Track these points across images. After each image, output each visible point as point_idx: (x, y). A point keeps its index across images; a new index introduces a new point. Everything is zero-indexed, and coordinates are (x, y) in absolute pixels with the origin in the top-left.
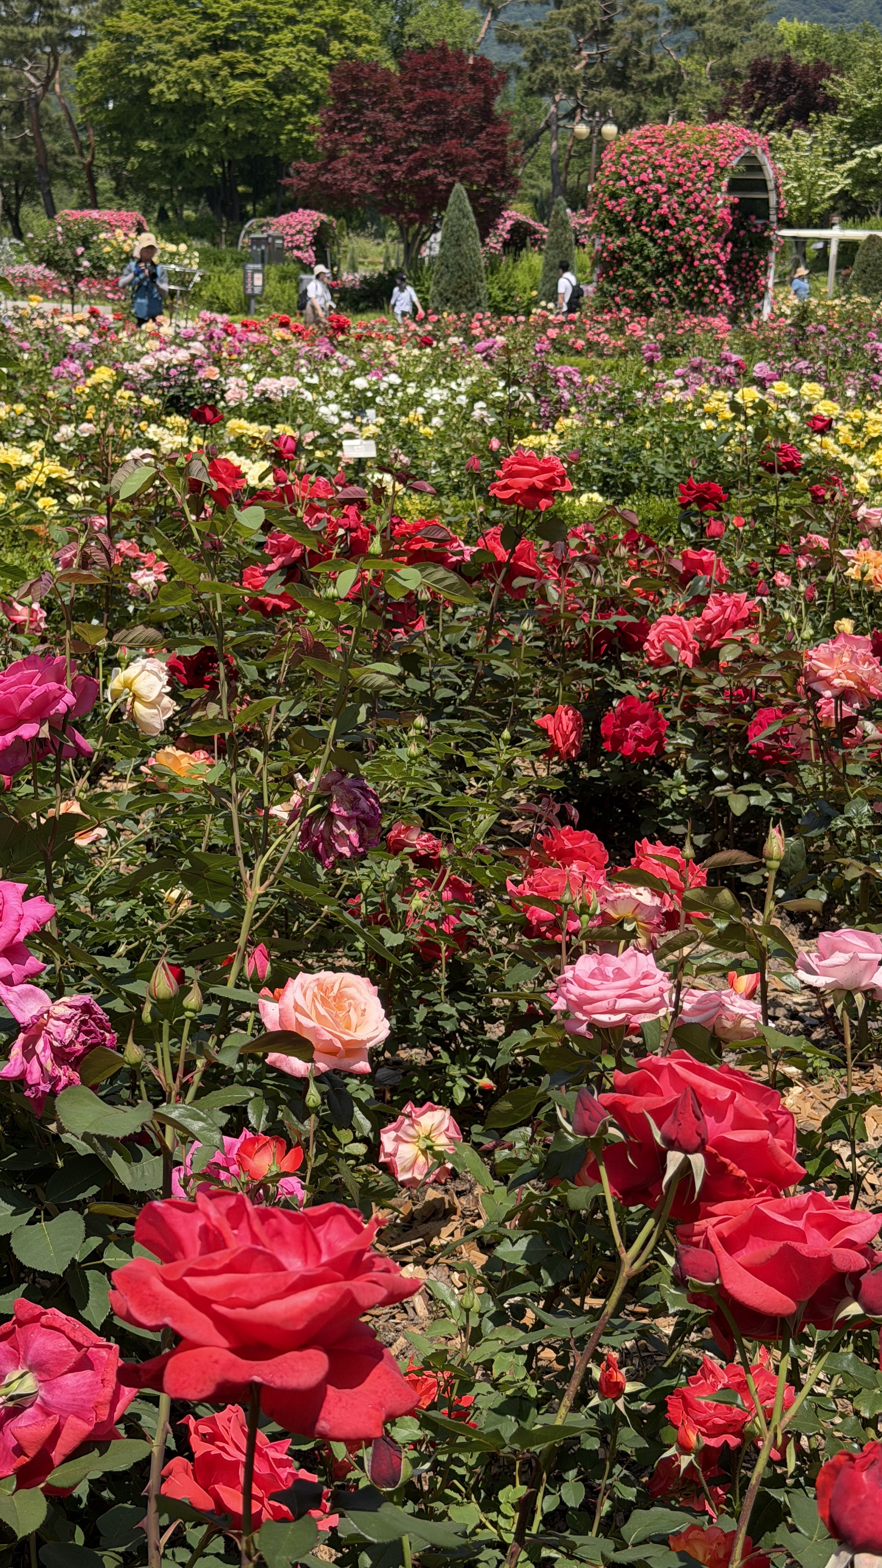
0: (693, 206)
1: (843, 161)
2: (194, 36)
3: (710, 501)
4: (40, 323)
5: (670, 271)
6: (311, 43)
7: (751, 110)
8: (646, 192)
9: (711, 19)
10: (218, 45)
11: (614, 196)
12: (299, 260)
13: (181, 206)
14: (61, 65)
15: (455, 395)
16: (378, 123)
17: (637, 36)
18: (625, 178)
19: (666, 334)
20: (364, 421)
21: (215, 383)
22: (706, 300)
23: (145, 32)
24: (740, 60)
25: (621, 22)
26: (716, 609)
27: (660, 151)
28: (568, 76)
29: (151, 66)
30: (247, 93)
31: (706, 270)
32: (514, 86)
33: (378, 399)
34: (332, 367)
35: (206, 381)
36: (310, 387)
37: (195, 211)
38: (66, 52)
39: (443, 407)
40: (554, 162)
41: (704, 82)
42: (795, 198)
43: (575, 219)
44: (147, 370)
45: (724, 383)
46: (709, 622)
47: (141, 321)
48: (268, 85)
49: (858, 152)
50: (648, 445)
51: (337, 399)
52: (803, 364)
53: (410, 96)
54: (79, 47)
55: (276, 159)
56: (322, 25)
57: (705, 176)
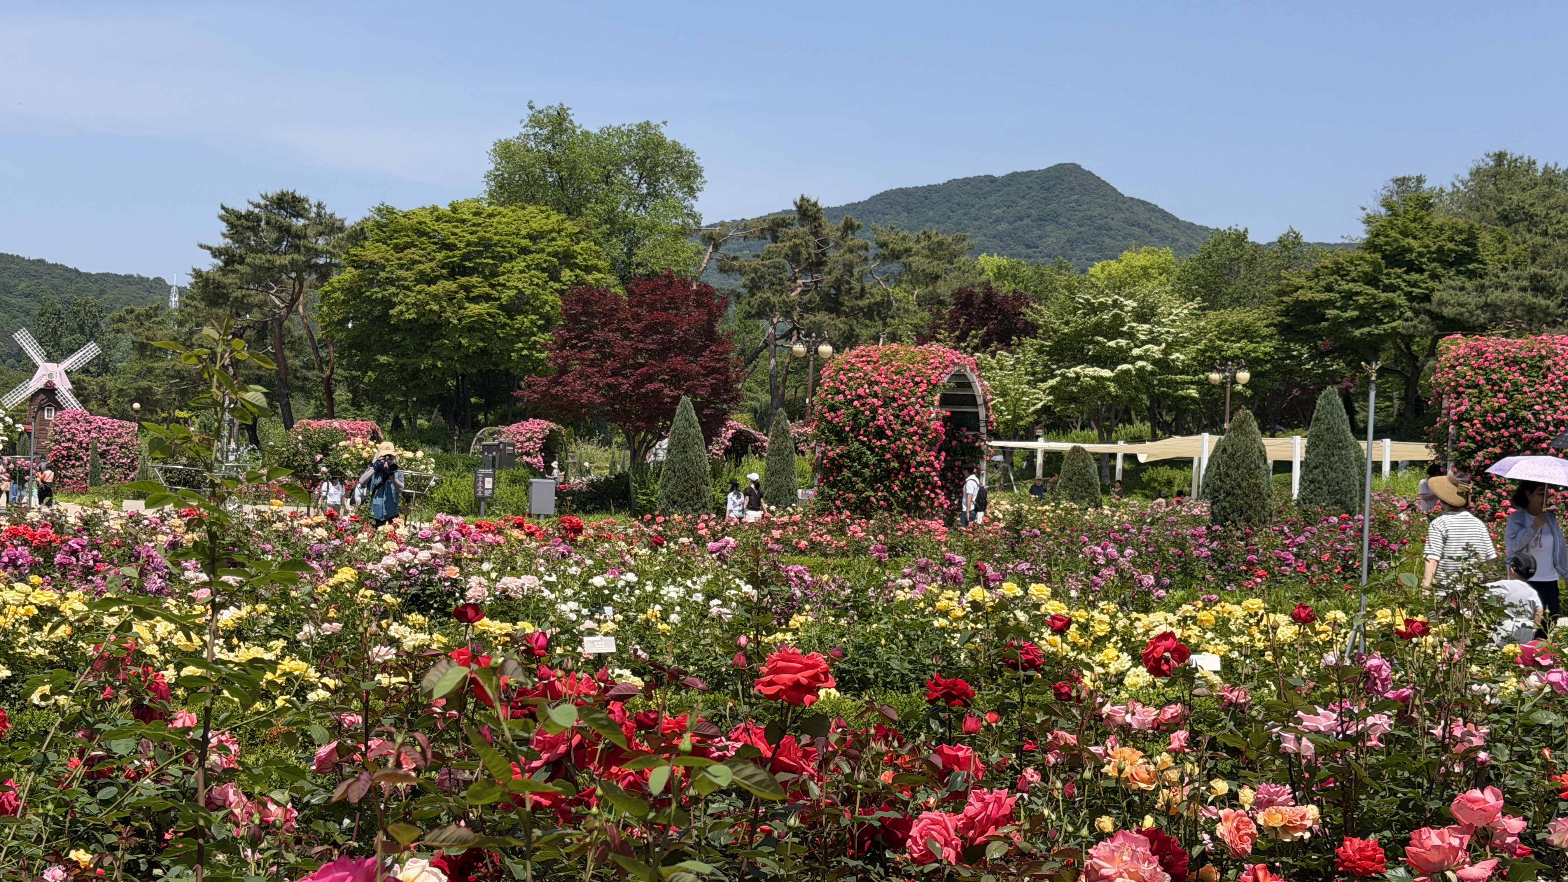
0: (907, 418)
1: (1044, 380)
2: (433, 264)
3: (958, 697)
4: (279, 525)
5: (888, 477)
6: (543, 270)
7: (957, 333)
8: (863, 405)
9: (917, 254)
10: (455, 271)
11: (833, 408)
12: (528, 465)
13: (415, 415)
14: (305, 289)
15: (690, 592)
16: (607, 342)
17: (849, 268)
18: (843, 392)
19: (886, 535)
20: (602, 617)
21: (454, 582)
22: (922, 504)
23: (387, 260)
24: (944, 289)
25: (833, 255)
26: (978, 805)
27: (875, 369)
28: (784, 301)
29: (393, 289)
30: (480, 314)
31: (922, 477)
32: (733, 310)
33: (615, 597)
34: (571, 566)
35: (446, 580)
36: (550, 586)
37: (428, 420)
38: (311, 278)
39: (680, 605)
40: (773, 376)
41: (912, 308)
42: (1001, 412)
43: (794, 429)
44: (388, 569)
45: (950, 582)
46: (971, 819)
47: (380, 523)
48: (501, 307)
49: (1058, 372)
50: (883, 642)
51: (575, 597)
52: (1024, 566)
53: (637, 317)
54: (324, 273)
55: (507, 372)
56: (555, 255)
57: (919, 391)
